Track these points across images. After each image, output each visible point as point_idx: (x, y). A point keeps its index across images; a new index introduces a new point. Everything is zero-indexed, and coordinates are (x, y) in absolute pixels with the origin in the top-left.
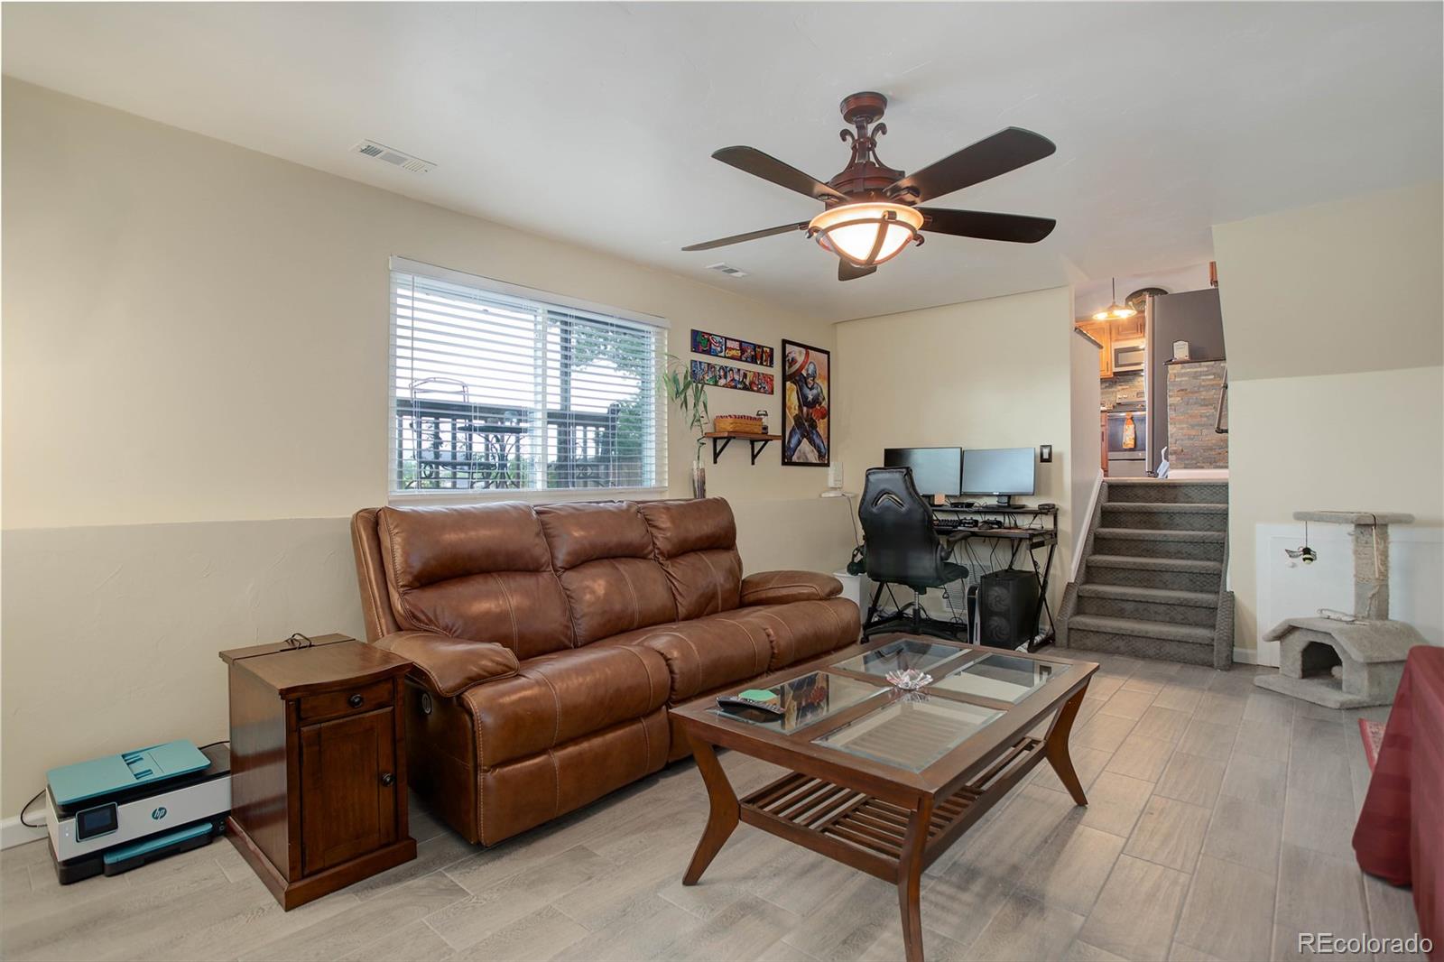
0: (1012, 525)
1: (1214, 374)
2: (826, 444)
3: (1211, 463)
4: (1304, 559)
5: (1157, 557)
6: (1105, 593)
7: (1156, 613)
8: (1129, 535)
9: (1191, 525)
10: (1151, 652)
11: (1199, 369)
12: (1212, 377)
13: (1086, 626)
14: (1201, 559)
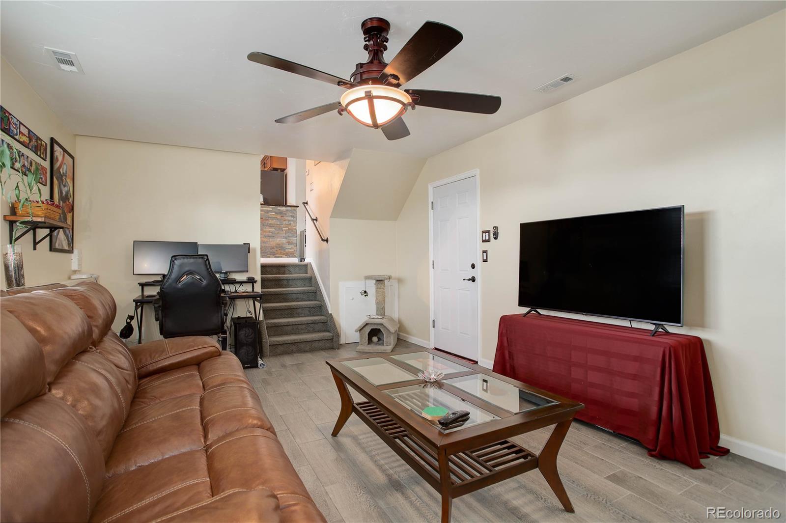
0: (234, 291)
1: (275, 212)
2: (71, 234)
3: (273, 255)
4: (365, 296)
5: (288, 302)
6: (279, 323)
7: (301, 329)
8: (276, 292)
9: (296, 285)
10: (307, 348)
11: (268, 209)
12: (274, 213)
13: (278, 342)
14: (307, 301)
